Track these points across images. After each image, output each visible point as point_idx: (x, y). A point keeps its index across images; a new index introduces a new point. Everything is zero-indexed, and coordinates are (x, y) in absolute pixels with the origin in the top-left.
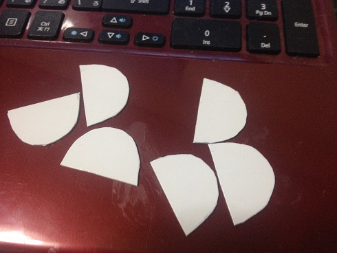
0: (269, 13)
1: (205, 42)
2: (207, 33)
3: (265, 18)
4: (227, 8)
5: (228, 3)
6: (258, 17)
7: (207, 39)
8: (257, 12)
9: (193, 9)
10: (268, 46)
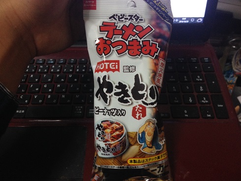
0: (207, 102)
1: (186, 115)
2: (186, 112)
3: (206, 103)
4: (191, 100)
5: (190, 98)
6: (203, 103)
7: (186, 114)
8: (203, 101)
9: (177, 101)
10: (209, 116)
